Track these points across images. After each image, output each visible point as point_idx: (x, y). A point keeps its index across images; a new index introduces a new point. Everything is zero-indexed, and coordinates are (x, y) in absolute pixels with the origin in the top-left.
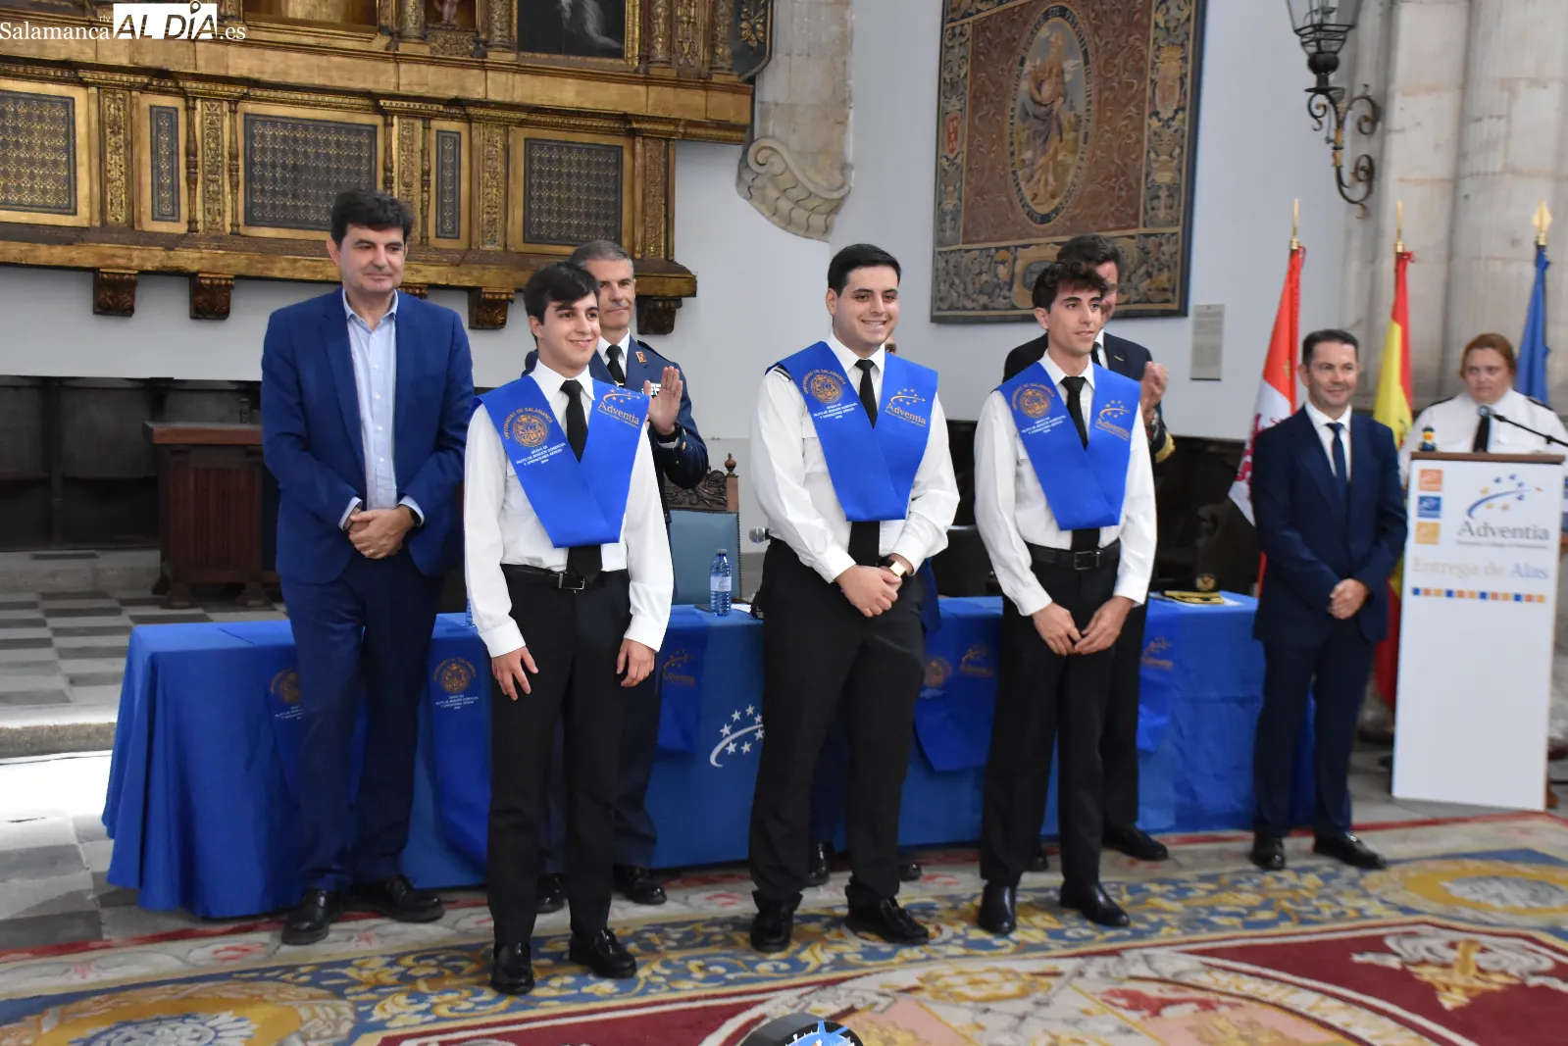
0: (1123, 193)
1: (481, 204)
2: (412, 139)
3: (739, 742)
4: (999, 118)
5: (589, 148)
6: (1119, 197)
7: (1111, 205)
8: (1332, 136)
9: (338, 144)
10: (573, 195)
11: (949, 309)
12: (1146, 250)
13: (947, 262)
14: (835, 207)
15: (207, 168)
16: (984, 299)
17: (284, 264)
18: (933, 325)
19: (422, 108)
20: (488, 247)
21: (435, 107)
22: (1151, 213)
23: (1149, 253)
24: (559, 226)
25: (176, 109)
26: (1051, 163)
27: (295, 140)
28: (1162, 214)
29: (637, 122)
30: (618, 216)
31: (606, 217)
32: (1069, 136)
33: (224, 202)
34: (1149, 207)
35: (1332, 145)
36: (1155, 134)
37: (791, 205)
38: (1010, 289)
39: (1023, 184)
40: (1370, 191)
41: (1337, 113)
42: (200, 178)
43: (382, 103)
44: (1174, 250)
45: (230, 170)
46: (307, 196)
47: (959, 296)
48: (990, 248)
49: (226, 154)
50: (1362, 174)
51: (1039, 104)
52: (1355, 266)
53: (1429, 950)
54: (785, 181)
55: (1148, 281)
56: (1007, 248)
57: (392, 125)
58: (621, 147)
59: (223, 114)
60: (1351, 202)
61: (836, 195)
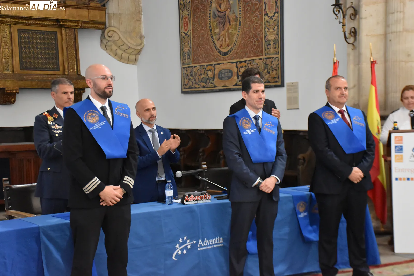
0: (256, 43)
3: (182, 250)
4: (204, 17)
5: (44, 33)
6: (255, 45)
7: (252, 48)
8: (342, 21)
10: (39, 51)
11: (189, 88)
12: (266, 64)
13: (187, 71)
14: (139, 52)
16: (203, 84)
18: (183, 94)
20: (6, 72)
22: (267, 50)
23: (267, 65)
24: (34, 63)
26: (227, 33)
28: (272, 50)
29: (62, 22)
30: (57, 58)
31: (53, 59)
34: (266, 48)
35: (341, 24)
36: (267, 22)
37: (122, 52)
38: (213, 80)
39: (216, 41)
40: (355, 40)
41: (343, 13)
44: (278, 63)
47: (193, 83)
48: (204, 65)
50: (352, 34)
52: (352, 66)
54: (119, 43)
55: (268, 74)
56: (211, 65)
58: (57, 32)
60: (350, 44)
61: (139, 48)
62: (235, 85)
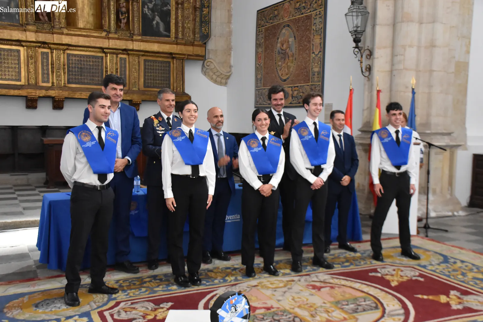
0: (306, 74)
1: (132, 77)
2: (113, 59)
4: (272, 54)
5: (162, 62)
6: (305, 75)
7: (302, 77)
8: (360, 59)
9: (93, 62)
10: (157, 74)
11: (260, 104)
12: (312, 89)
13: (259, 92)
14: (228, 77)
15: (57, 68)
17: (78, 94)
19: (116, 51)
20: (134, 89)
21: (119, 51)
22: (313, 79)
24: (153, 83)
25: (48, 53)
26: (286, 65)
27: (81, 60)
28: (316, 79)
29: (174, 55)
30: (169, 80)
31: (166, 80)
32: (291, 58)
33: (61, 77)
34: (312, 77)
35: (360, 62)
36: (314, 58)
37: (216, 77)
39: (279, 71)
40: (370, 74)
41: (361, 53)
42: (55, 71)
43: (105, 50)
44: (319, 89)
45: (63, 69)
46: (84, 76)
47: (262, 101)
49: (62, 64)
50: (368, 69)
51: (283, 50)
52: (366, 93)
53: (388, 271)
54: (215, 70)
57: (107, 56)
58: (170, 62)
59: (61, 54)
60: (366, 77)
61: (228, 74)
62: (289, 104)
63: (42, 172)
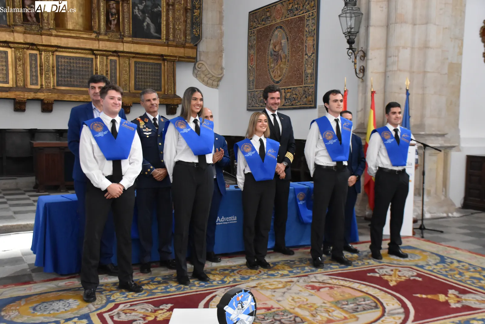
0: (299, 75)
1: (123, 79)
2: (103, 62)
4: (264, 55)
5: (152, 64)
6: (298, 77)
7: (295, 78)
8: (354, 61)
9: (82, 63)
10: (148, 77)
11: (252, 107)
13: (251, 94)
14: (220, 79)
15: (46, 70)
16: (261, 104)
17: (68, 97)
18: (248, 111)
19: (106, 53)
20: (125, 91)
21: (109, 53)
22: (306, 81)
23: (306, 91)
24: (144, 85)
25: (37, 54)
27: (70, 62)
28: (309, 81)
29: (165, 57)
30: (160, 83)
31: (157, 83)
32: (284, 60)
33: (51, 80)
34: (305, 79)
35: (354, 63)
36: (307, 60)
37: (207, 79)
39: (271, 73)
40: (364, 75)
41: (355, 55)
42: (44, 73)
43: (95, 52)
44: (312, 91)
45: (52, 71)
46: (74, 78)
47: (254, 103)
49: (51, 67)
50: (361, 71)
51: (275, 52)
52: (360, 95)
53: (386, 272)
54: (206, 72)
55: (306, 99)
57: (97, 58)
58: (161, 64)
59: (50, 55)
60: (360, 78)
61: (220, 76)
62: (283, 106)
63: (32, 176)
